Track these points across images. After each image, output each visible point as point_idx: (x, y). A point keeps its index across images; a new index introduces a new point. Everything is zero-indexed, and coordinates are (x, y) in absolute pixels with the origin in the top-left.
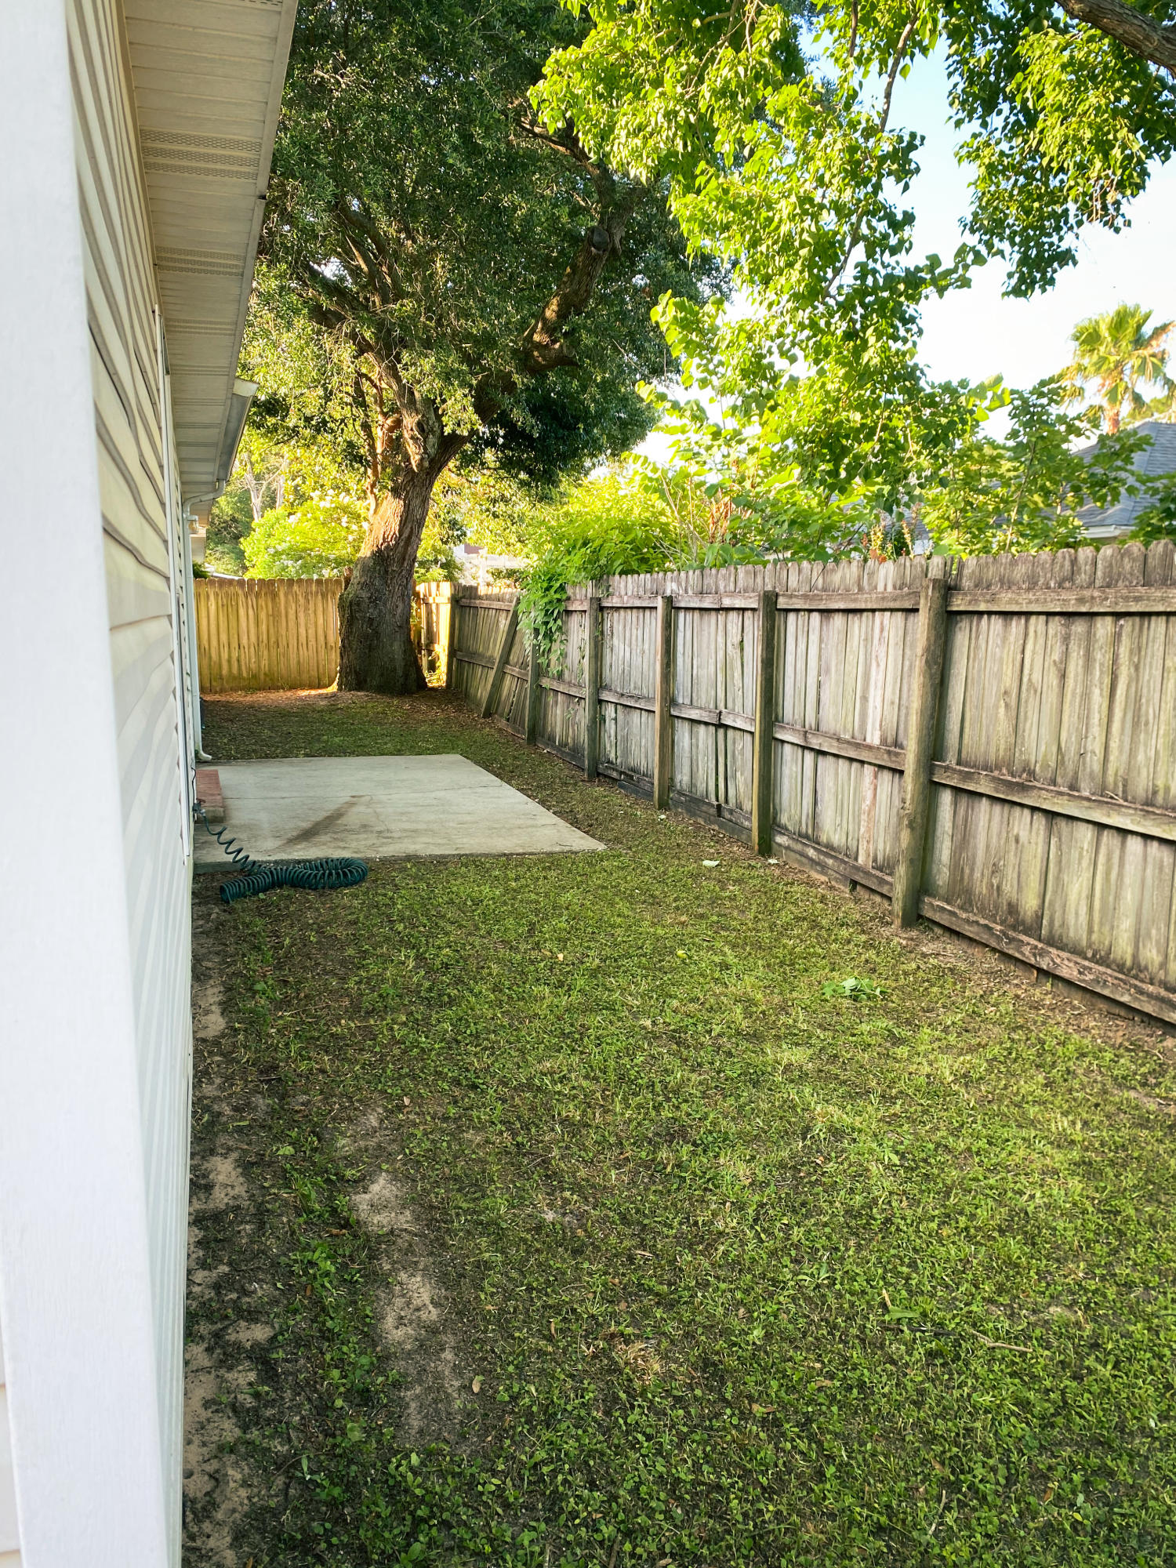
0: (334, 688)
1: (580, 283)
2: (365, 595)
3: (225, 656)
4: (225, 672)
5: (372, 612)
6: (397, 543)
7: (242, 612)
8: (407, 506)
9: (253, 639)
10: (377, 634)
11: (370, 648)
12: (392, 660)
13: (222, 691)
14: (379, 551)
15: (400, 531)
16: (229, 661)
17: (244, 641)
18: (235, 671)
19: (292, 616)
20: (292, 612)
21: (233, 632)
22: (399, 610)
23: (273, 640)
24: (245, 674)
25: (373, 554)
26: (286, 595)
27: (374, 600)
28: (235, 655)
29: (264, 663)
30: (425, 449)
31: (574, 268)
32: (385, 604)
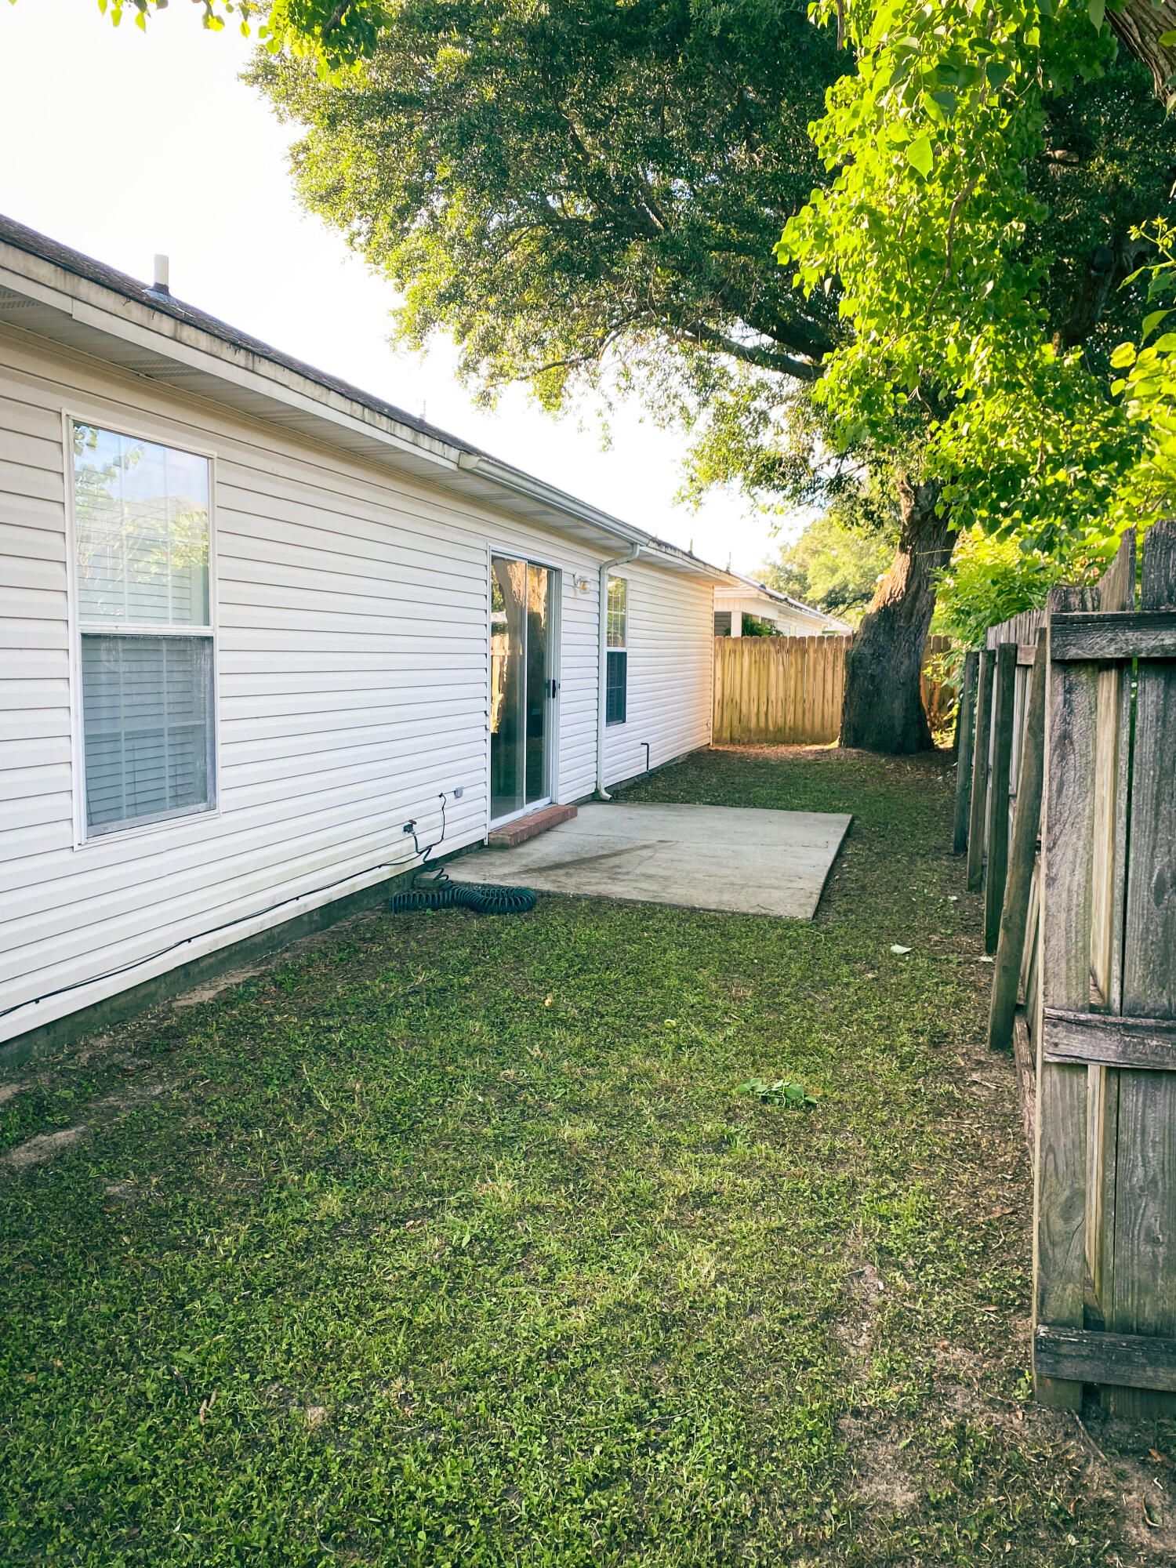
0: (835, 744)
1: (1081, 311)
2: (867, 651)
3: (754, 710)
4: (753, 724)
5: (874, 669)
6: (904, 599)
7: (773, 668)
8: (913, 560)
9: (781, 694)
10: (878, 691)
11: (871, 705)
12: (891, 718)
13: (750, 743)
14: (885, 606)
15: (907, 586)
16: (758, 714)
17: (773, 697)
18: (762, 724)
19: (820, 673)
20: (820, 668)
21: (763, 686)
22: (904, 667)
23: (799, 696)
24: (771, 728)
25: (879, 610)
26: (816, 651)
27: (877, 657)
28: (763, 708)
29: (790, 717)
30: (916, 501)
31: (1075, 295)
32: (889, 661)
